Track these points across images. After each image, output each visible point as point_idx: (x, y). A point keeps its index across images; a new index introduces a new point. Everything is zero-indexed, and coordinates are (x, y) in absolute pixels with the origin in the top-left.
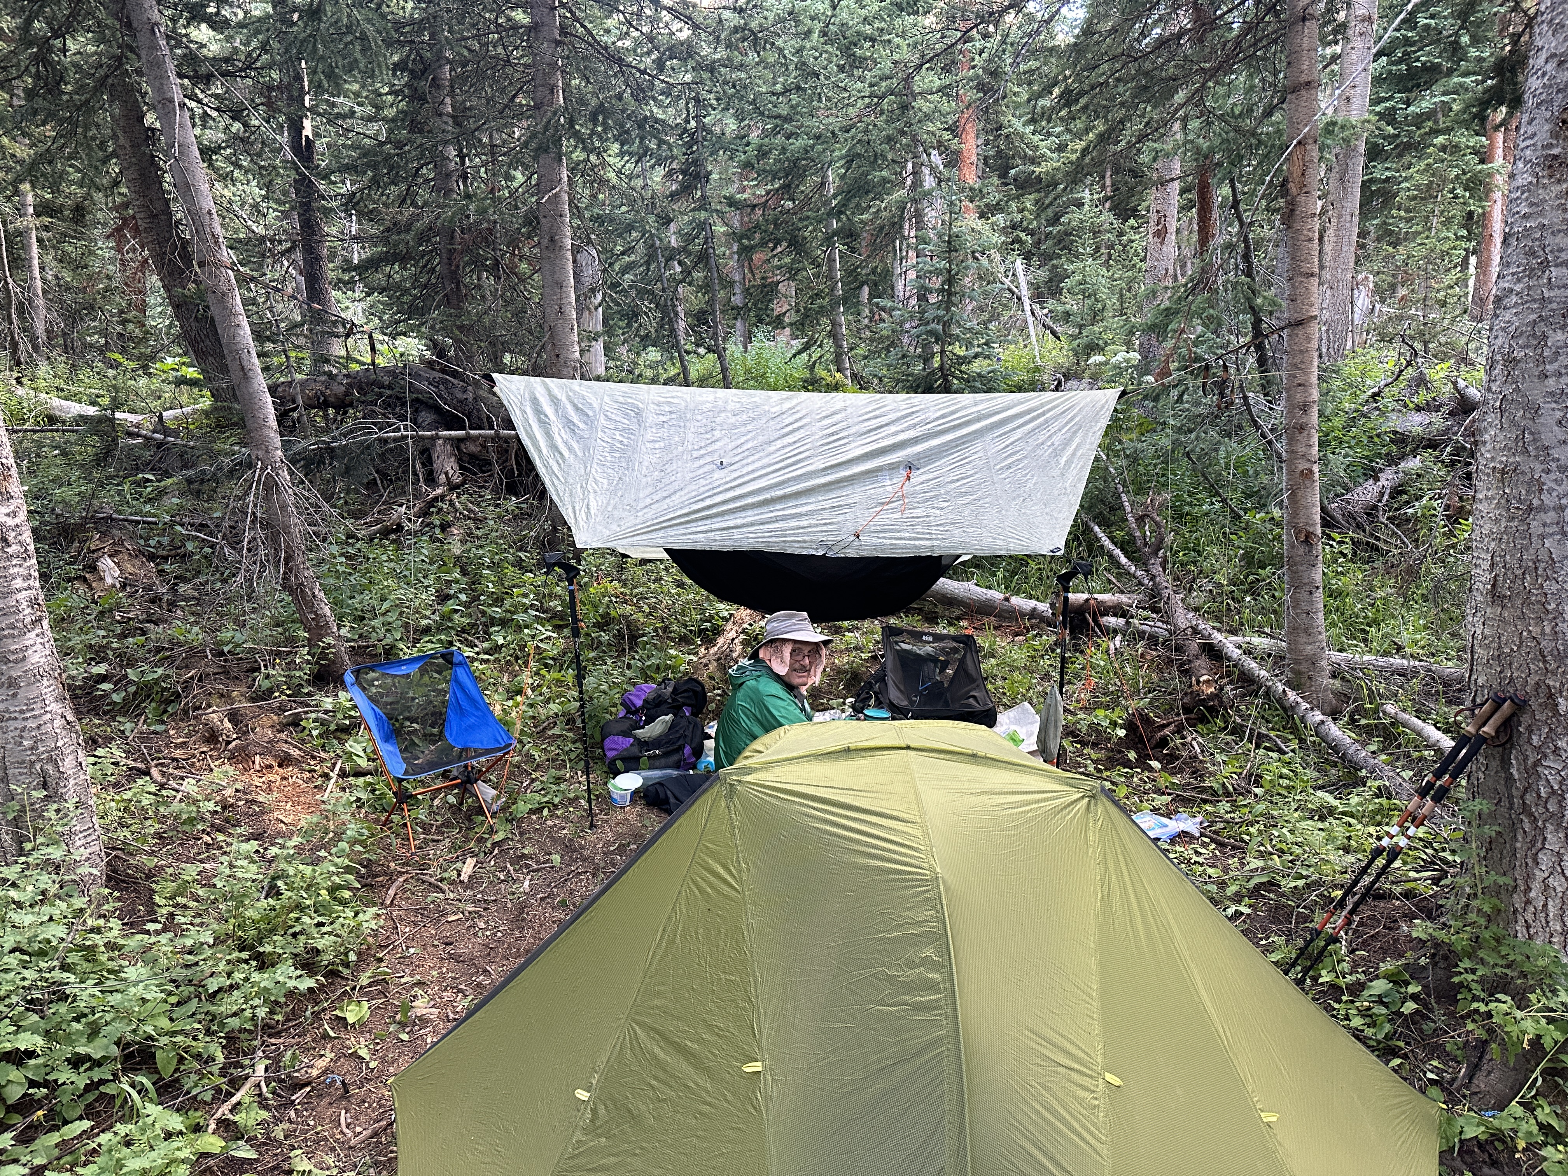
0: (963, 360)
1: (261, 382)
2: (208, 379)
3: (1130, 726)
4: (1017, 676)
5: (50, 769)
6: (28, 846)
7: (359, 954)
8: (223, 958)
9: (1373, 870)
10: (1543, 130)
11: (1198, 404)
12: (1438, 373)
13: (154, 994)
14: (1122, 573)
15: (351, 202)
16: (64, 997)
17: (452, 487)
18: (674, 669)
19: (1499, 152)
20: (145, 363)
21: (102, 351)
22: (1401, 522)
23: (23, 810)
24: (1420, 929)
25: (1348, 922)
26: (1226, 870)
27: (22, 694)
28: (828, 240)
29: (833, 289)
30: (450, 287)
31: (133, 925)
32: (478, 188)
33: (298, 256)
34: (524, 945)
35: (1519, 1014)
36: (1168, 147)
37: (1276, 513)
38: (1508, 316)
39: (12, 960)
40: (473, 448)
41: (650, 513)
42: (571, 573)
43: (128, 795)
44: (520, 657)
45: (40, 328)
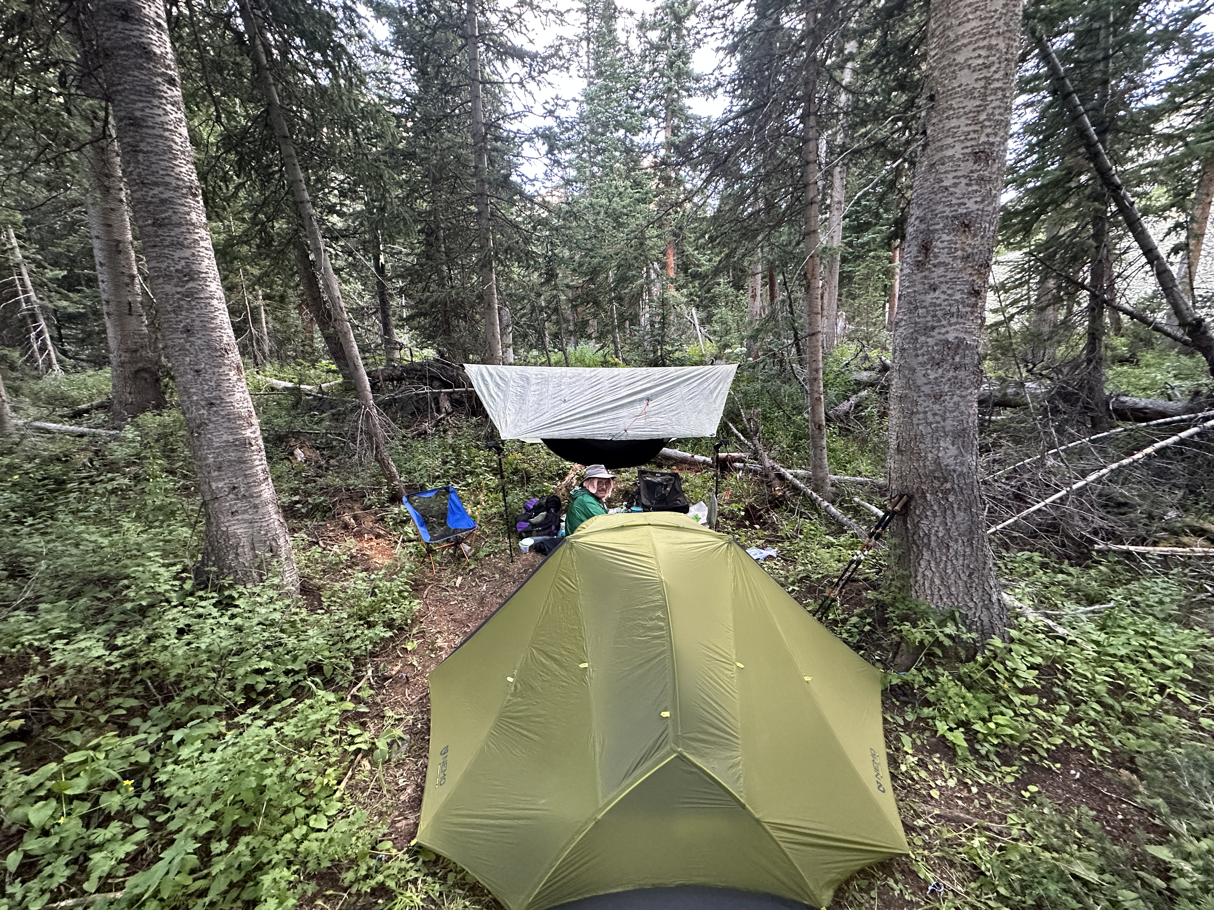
0: (670, 352)
1: (363, 371)
2: (341, 370)
3: (746, 510)
4: (698, 490)
5: (274, 544)
6: (264, 578)
7: (412, 620)
8: (353, 623)
9: (851, 569)
10: (914, 250)
11: (771, 369)
12: (873, 354)
13: (321, 641)
14: (742, 444)
15: (401, 292)
16: (281, 645)
17: (448, 414)
18: (546, 491)
19: (898, 258)
20: (313, 364)
21: (294, 358)
22: (859, 418)
23: (262, 562)
24: (870, 594)
25: (840, 592)
26: (788, 571)
27: (260, 511)
28: (610, 301)
29: (613, 322)
30: (445, 326)
31: (313, 611)
32: (457, 283)
33: (379, 315)
34: (484, 614)
35: (914, 630)
36: (755, 259)
37: (806, 416)
38: (901, 330)
39: (259, 628)
40: (457, 396)
41: (533, 423)
42: (499, 451)
43: (308, 553)
44: (479, 488)
45: (266, 349)
